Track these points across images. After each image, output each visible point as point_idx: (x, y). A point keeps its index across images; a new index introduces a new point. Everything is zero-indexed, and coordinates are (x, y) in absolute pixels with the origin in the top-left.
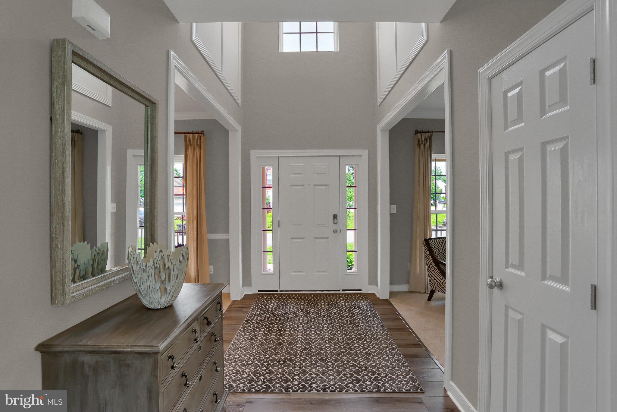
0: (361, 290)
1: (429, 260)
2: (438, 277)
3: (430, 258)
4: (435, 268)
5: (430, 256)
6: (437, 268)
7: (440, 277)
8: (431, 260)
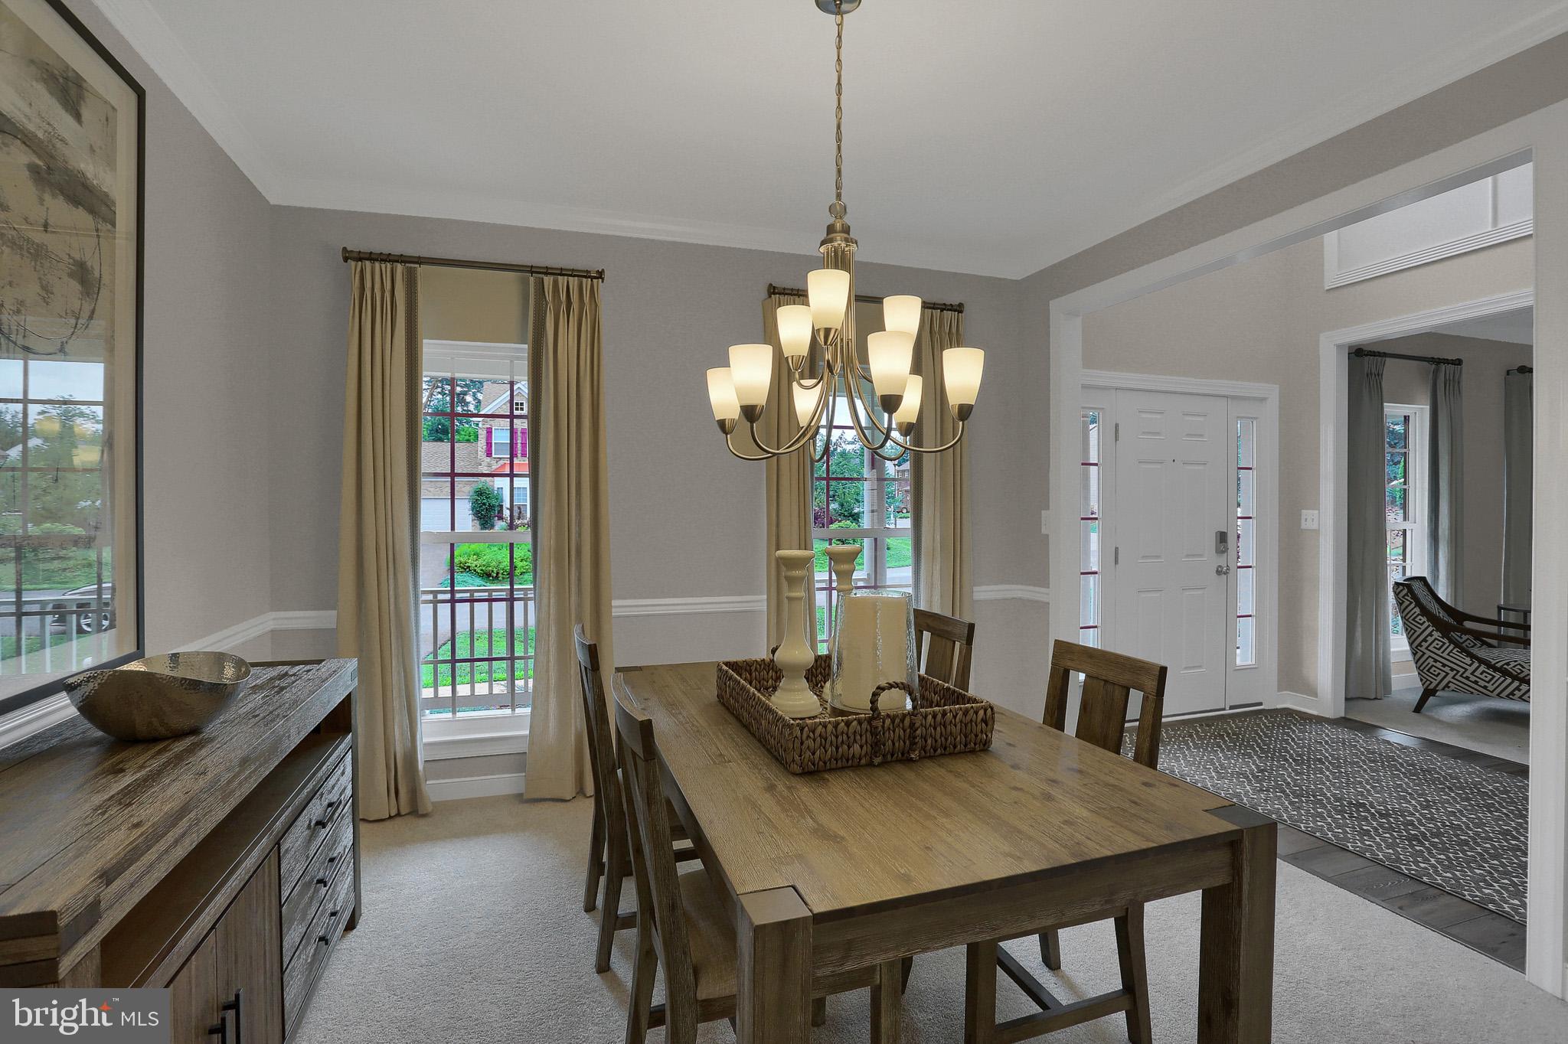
0: (1260, 704)
1: (1423, 627)
2: (1458, 662)
3: (1424, 622)
4: (1444, 643)
5: (1424, 619)
6: (1449, 642)
7: (1463, 660)
8: (1429, 626)
